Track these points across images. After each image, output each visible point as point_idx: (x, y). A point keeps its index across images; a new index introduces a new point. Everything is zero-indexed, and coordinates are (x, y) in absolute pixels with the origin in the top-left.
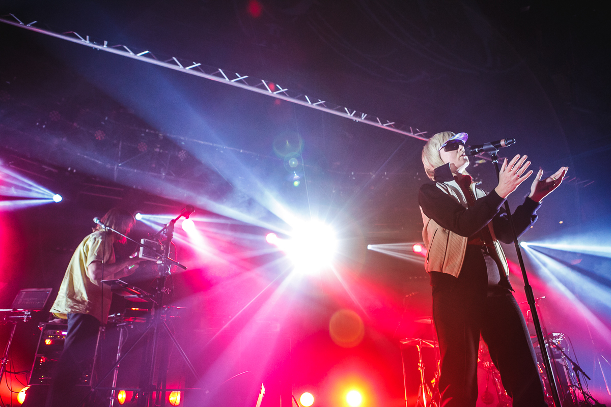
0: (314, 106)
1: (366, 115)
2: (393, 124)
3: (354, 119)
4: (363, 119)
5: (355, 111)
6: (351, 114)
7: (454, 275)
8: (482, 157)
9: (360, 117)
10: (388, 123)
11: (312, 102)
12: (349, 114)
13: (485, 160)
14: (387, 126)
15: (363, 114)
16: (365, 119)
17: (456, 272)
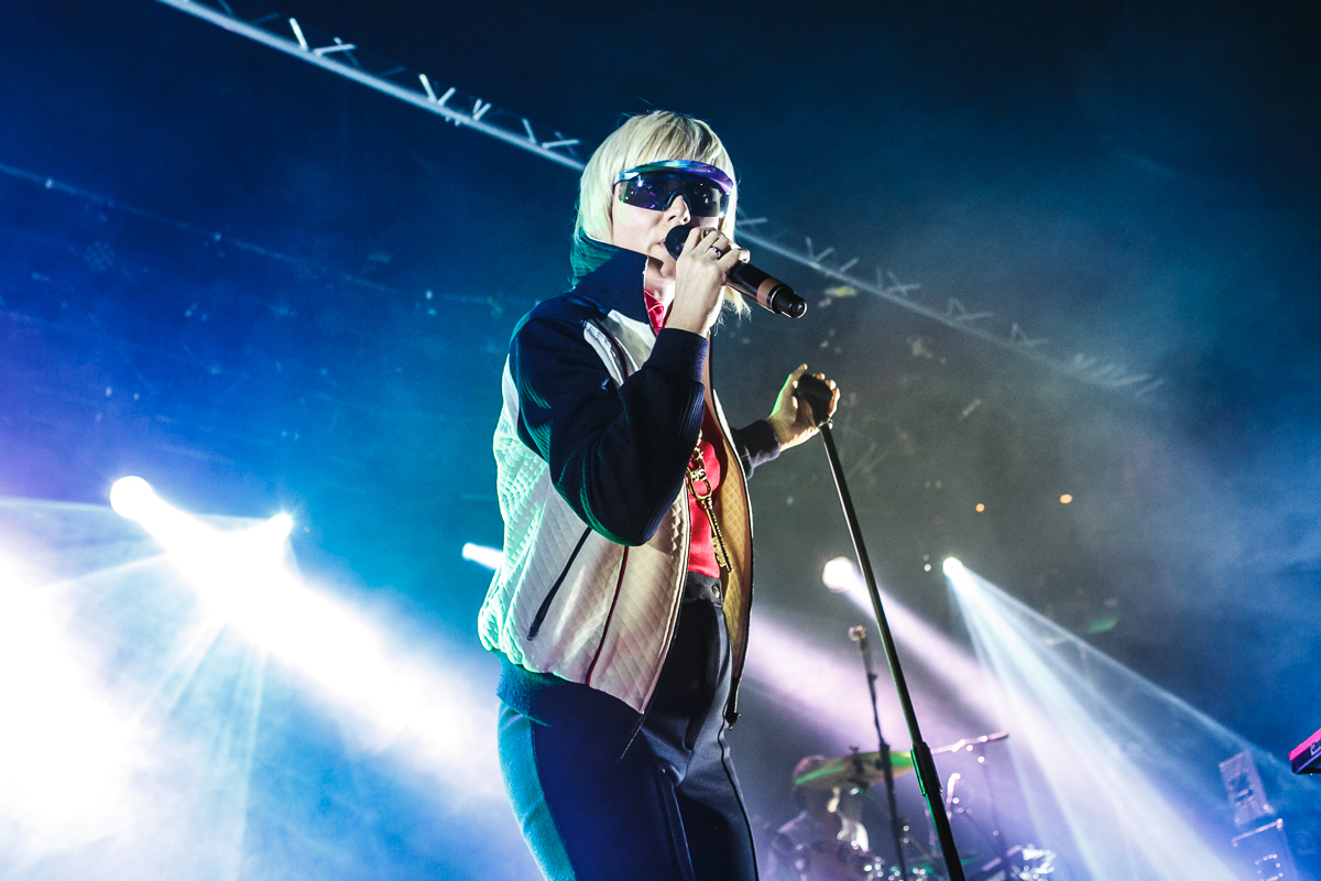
0: (318, 57)
1: (487, 106)
2: (574, 146)
3: (449, 114)
4: (475, 117)
5: (451, 91)
6: (439, 96)
7: (631, 702)
8: (845, 278)
9: (469, 111)
10: (556, 139)
11: (313, 44)
12: (432, 97)
13: (856, 288)
14: (553, 149)
15: (479, 103)
16: (484, 118)
17: (641, 691)
